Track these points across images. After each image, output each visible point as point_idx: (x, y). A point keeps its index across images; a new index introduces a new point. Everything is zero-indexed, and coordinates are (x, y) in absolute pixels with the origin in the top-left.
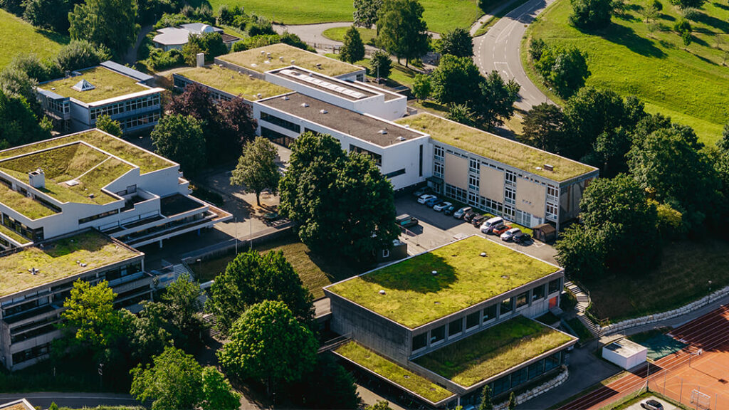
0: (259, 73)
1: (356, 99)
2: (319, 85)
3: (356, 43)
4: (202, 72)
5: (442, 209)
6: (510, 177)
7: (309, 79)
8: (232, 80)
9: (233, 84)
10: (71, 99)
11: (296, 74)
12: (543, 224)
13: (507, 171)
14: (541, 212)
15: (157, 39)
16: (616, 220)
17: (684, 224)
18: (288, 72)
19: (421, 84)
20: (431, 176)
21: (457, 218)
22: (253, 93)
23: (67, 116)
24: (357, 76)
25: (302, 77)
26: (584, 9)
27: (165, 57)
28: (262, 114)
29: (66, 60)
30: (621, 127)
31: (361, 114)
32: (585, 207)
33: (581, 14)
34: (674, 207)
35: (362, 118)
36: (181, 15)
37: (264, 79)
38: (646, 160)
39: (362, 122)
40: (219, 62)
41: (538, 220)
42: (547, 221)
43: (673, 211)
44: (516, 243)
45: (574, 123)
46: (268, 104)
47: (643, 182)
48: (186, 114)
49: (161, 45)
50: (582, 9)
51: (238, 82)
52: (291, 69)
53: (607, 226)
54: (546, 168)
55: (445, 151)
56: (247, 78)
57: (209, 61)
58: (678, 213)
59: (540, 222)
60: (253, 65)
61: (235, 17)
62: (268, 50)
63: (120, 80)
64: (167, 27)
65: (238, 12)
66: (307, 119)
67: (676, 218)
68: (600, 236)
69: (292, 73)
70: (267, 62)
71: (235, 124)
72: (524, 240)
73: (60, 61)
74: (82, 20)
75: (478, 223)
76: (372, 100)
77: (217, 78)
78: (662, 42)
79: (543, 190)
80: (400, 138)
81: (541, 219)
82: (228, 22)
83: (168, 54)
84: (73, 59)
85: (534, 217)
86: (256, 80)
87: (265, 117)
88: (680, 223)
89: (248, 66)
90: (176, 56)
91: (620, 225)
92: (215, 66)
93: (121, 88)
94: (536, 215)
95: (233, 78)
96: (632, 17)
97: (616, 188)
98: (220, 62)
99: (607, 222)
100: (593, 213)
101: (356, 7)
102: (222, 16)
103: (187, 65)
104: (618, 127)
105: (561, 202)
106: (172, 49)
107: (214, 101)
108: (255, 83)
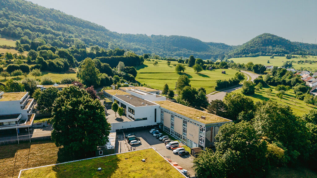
5: (156, 136)
6: (185, 122)
12: (198, 147)
13: (184, 119)
14: (197, 140)
16: (236, 149)
17: (286, 157)
20: (160, 122)
21: (160, 140)
24: (156, 93)
28: (114, 99)
30: (251, 111)
32: (218, 139)
33: (245, 90)
34: (278, 146)
37: (126, 92)
38: (262, 119)
41: (196, 145)
42: (199, 146)
43: (279, 148)
44: (180, 155)
45: (229, 108)
47: (259, 131)
53: (229, 152)
54: (202, 118)
55: (164, 111)
58: (282, 150)
59: (196, 146)
67: (280, 153)
68: (224, 158)
72: (184, 155)
75: (167, 143)
78: (272, 98)
79: (198, 129)
80: (147, 105)
81: (197, 144)
85: (194, 143)
88: (283, 157)
91: (238, 152)
94: (195, 142)
96: (262, 93)
97: (238, 129)
99: (229, 149)
100: (222, 142)
104: (250, 110)
105: (206, 135)
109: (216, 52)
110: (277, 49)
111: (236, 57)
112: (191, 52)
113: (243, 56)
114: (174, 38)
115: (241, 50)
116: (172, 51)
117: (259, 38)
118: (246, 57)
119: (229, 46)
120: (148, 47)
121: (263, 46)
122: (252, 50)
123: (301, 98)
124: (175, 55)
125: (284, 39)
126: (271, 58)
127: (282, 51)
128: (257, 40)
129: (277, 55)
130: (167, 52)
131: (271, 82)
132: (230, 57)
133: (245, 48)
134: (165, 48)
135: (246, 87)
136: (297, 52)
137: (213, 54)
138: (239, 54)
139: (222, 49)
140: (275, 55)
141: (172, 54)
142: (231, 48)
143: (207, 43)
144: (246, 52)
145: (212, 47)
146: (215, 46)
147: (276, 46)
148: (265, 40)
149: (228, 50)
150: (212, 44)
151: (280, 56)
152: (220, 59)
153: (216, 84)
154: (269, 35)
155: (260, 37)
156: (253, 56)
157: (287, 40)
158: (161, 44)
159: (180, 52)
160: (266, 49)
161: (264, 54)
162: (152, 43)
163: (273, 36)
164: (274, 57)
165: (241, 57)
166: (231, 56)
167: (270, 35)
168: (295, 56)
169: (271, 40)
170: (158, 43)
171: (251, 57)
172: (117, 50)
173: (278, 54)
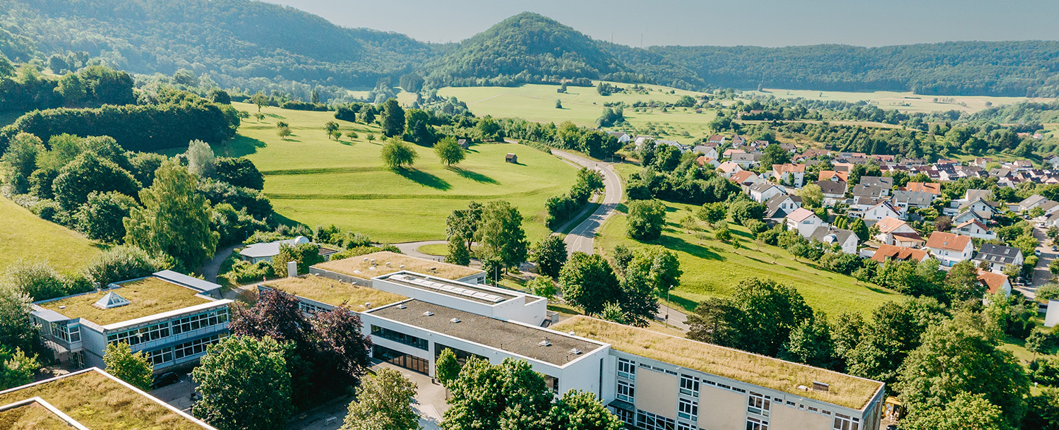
0: (364, 279)
1: (493, 303)
2: (441, 289)
3: (461, 251)
4: (294, 282)
6: (757, 402)
7: (428, 284)
8: (331, 289)
9: (333, 293)
10: (83, 321)
11: (410, 279)
13: (752, 393)
15: (245, 252)
18: (400, 277)
19: (544, 286)
20: (613, 399)
22: (359, 302)
23: (76, 347)
24: (478, 279)
25: (418, 281)
26: (641, 222)
27: (251, 270)
28: (373, 327)
29: (99, 269)
31: (503, 321)
33: (637, 227)
35: (507, 326)
36: (276, 233)
37: (371, 287)
39: (510, 331)
40: (314, 272)
46: (380, 315)
48: (260, 335)
49: (248, 258)
50: (639, 223)
51: (339, 290)
52: (402, 274)
55: (636, 365)
56: (350, 286)
57: (303, 270)
60: (356, 272)
61: (331, 235)
62: (372, 257)
63: (174, 292)
64: (259, 242)
65: (335, 231)
66: (436, 331)
69: (405, 278)
70: (372, 268)
71: (338, 344)
73: (91, 271)
74: (139, 224)
76: (512, 302)
77: (312, 287)
78: (714, 248)
79: (824, 423)
80: (574, 350)
82: (325, 240)
83: (256, 266)
84: (109, 269)
86: (361, 288)
87: (377, 331)
89: (350, 273)
90: (265, 268)
92: (311, 276)
93: (169, 302)
95: (332, 287)
98: (316, 271)
101: (448, 224)
102: (319, 235)
103: (278, 277)
106: (260, 261)
107: (305, 314)
108: (361, 292)
109: (385, 64)
110: (566, 63)
111: (459, 86)
112: (306, 63)
113: (479, 81)
114: (233, 10)
115: (468, 63)
116: (238, 58)
117: (514, 25)
118: (488, 84)
119: (421, 45)
120: (135, 37)
121: (530, 52)
122: (501, 62)
123: (770, 240)
124: (252, 74)
125: (577, 34)
126: (559, 91)
127: (582, 69)
128: (510, 31)
129: (571, 81)
130: (217, 59)
131: (663, 189)
132: (440, 84)
133: (478, 56)
134: (206, 45)
135: (642, 220)
136: (617, 74)
137: (379, 71)
138: (465, 75)
139: (400, 53)
140: (567, 81)
141: (238, 67)
142: (430, 50)
143: (349, 31)
144: (485, 68)
145: (368, 46)
146: (377, 43)
147: (562, 54)
148: (532, 34)
149: (420, 58)
150: (366, 35)
151: (581, 85)
152: (408, 88)
153: (547, 212)
154: (540, 19)
155: (515, 23)
156: (509, 85)
157: (586, 36)
158: (185, 28)
159: (268, 60)
160: (539, 62)
161: (536, 77)
162: (151, 22)
163: (551, 23)
164: (568, 87)
165: (473, 84)
166: (441, 82)
167: (543, 20)
168: (620, 85)
169: (548, 35)
170: (173, 24)
171: (502, 85)
172: (100, 74)
173: (575, 79)
